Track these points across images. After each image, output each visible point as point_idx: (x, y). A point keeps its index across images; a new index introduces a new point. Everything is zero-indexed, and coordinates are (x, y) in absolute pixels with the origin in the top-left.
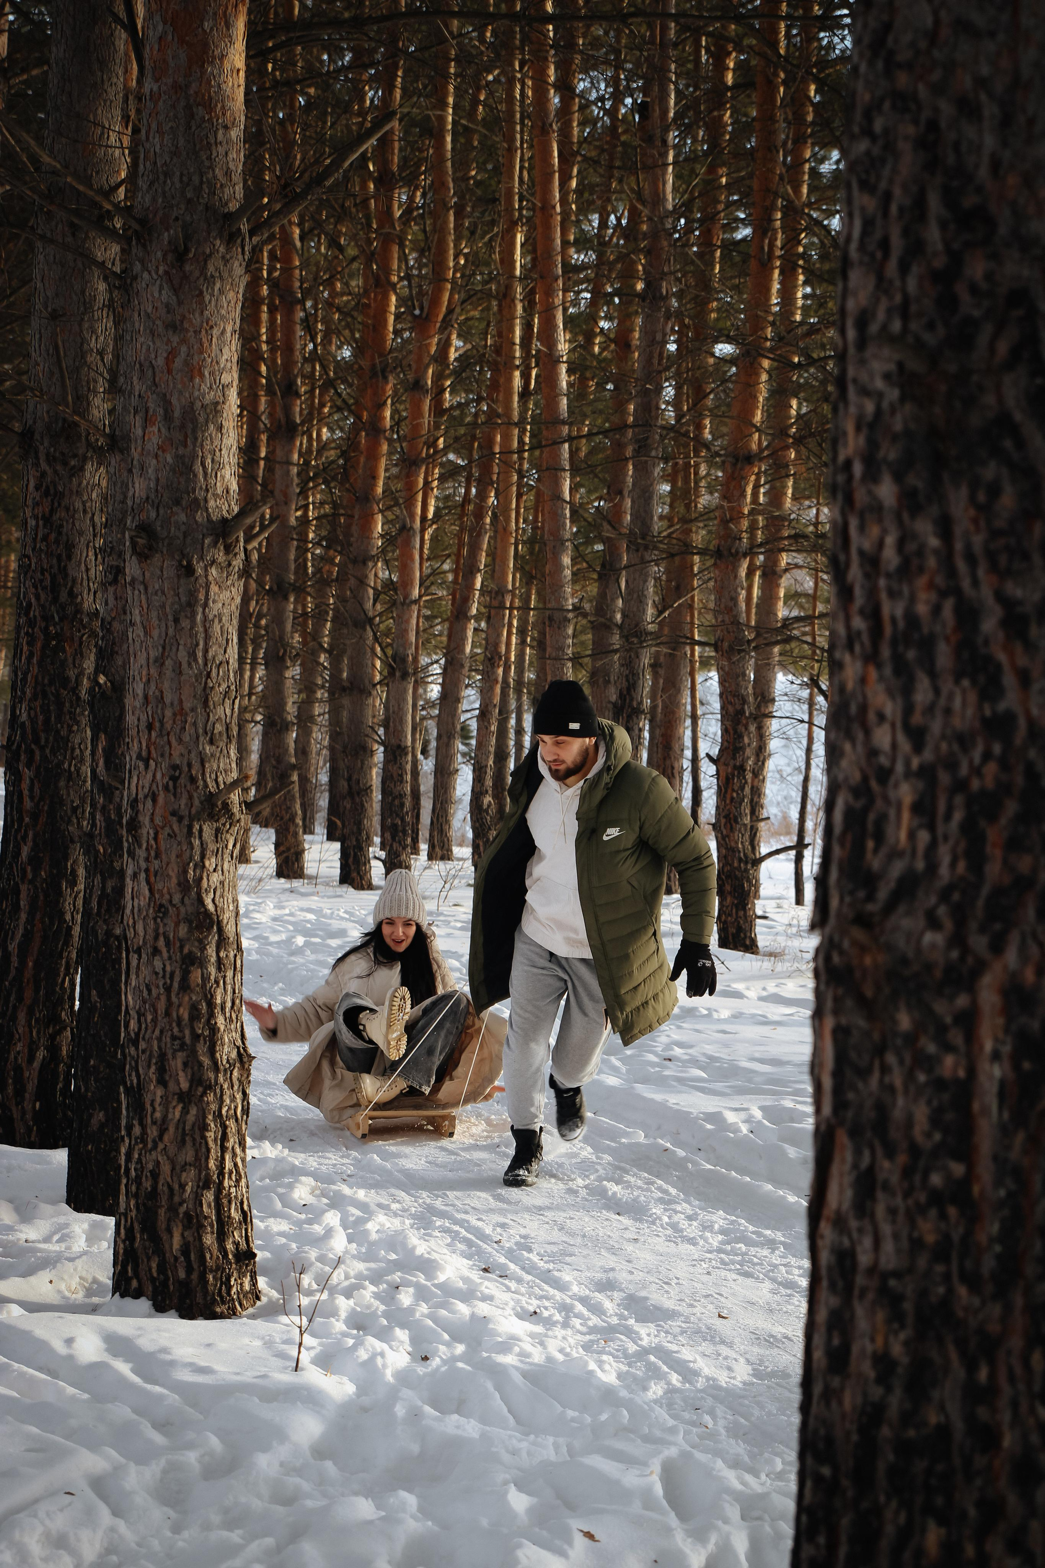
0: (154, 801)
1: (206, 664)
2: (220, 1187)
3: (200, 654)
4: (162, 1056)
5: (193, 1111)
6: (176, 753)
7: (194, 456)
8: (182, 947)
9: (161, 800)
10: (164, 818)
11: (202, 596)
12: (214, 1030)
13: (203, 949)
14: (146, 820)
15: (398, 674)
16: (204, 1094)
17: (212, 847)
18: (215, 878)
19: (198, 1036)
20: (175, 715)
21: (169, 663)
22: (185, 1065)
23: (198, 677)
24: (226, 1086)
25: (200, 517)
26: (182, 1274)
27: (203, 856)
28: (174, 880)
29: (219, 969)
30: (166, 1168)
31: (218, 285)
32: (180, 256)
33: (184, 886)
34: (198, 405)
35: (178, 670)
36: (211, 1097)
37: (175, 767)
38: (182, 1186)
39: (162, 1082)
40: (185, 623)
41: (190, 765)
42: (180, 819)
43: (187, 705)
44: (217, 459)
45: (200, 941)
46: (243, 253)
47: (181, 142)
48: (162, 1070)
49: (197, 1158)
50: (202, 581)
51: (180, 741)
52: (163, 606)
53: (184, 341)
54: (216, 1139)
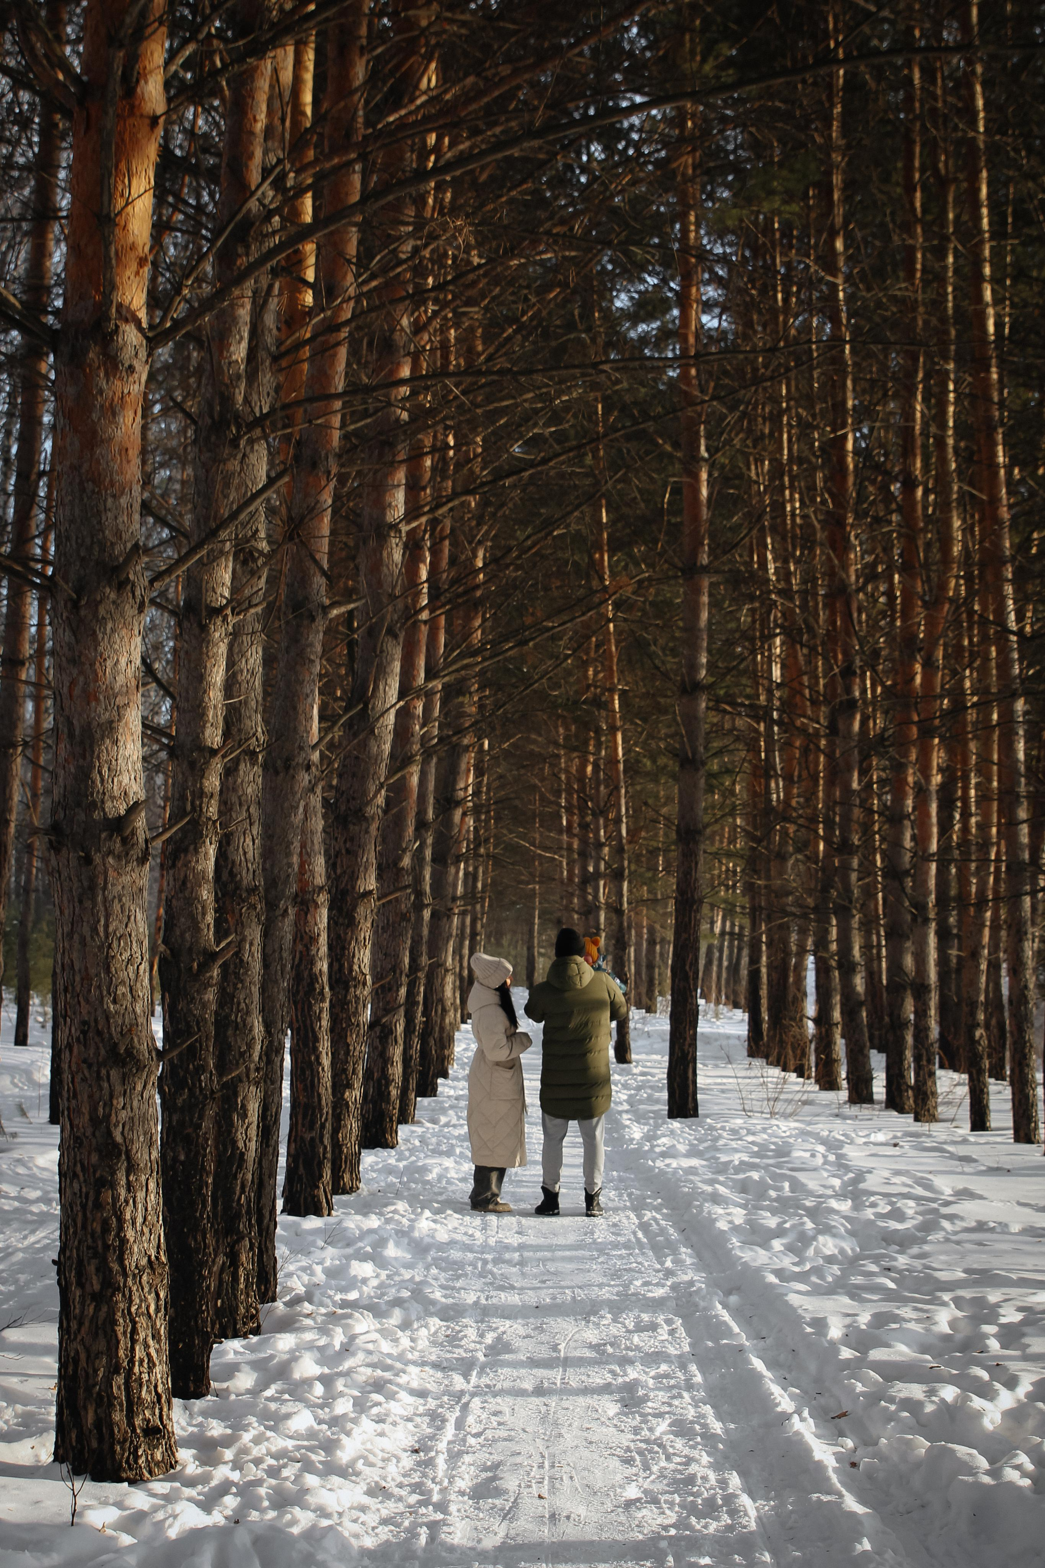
0: (71, 1052)
1: (107, 937)
2: (130, 1372)
3: (101, 929)
4: (80, 1262)
5: (105, 1309)
6: (84, 1012)
7: (91, 766)
8: (94, 1172)
9: (75, 1050)
10: (77, 1064)
11: (101, 881)
12: (124, 1241)
13: (113, 1173)
14: (65, 1066)
15: (919, 920)
16: (113, 1295)
17: (118, 1088)
18: (123, 1115)
19: (108, 1246)
20: (82, 979)
21: (76, 937)
22: (98, 1270)
23: (101, 948)
24: (134, 1288)
25: (96, 815)
26: (94, 1444)
27: (111, 1097)
28: (87, 1117)
29: (129, 1190)
30: (83, 1356)
31: (110, 625)
32: (76, 605)
33: (95, 1121)
34: (95, 724)
35: (83, 943)
36: (120, 1297)
37: (84, 1023)
38: (96, 1371)
39: (80, 1285)
40: (88, 904)
41: (96, 1021)
42: (90, 1066)
43: (93, 971)
44: (113, 767)
45: (110, 1167)
46: (134, 597)
47: (77, 512)
48: (80, 1274)
49: (109, 1349)
50: (101, 868)
51: (87, 1001)
52: (71, 890)
53: (81, 672)
54: (125, 1333)
